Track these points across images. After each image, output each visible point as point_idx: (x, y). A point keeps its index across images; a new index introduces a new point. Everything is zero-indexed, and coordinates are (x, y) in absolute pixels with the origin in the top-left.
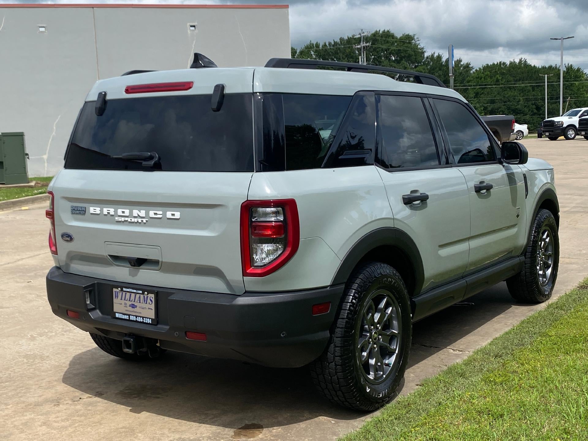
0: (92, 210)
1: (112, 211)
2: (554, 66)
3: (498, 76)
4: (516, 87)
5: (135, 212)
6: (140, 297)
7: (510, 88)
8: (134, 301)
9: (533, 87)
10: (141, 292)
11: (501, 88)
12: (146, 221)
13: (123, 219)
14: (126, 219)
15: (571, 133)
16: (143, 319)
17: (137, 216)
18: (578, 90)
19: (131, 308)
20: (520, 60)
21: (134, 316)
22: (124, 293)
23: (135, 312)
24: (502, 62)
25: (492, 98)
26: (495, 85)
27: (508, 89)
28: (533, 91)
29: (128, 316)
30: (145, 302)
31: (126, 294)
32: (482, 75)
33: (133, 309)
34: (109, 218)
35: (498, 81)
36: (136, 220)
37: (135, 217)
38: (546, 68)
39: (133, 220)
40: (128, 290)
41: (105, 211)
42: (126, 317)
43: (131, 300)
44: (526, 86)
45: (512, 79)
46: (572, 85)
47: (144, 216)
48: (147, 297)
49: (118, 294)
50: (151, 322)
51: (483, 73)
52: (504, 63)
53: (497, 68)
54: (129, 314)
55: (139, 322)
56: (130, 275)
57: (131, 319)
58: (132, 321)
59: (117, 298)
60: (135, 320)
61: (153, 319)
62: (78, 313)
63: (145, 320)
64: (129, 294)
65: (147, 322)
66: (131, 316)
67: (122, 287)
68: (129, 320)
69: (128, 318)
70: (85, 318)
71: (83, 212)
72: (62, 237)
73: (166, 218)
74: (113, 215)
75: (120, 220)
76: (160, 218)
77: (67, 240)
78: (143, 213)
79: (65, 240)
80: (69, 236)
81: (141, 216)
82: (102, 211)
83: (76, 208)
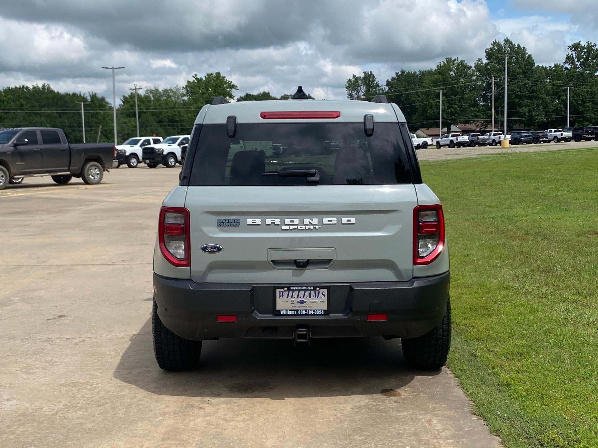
0: (250, 221)
1: (277, 221)
2: (78, 93)
3: (22, 100)
4: (41, 113)
5: (307, 221)
6: (310, 293)
7: (35, 114)
8: (304, 297)
9: (59, 114)
10: (312, 288)
11: (26, 113)
12: (319, 227)
13: (291, 227)
14: (296, 227)
15: (134, 161)
16: (314, 312)
17: (308, 223)
18: (104, 118)
19: (299, 303)
20: (43, 85)
21: (302, 310)
22: (291, 292)
23: (304, 307)
24: (25, 86)
25: (17, 124)
26: (20, 109)
27: (34, 115)
28: (60, 117)
29: (296, 311)
30: (317, 297)
31: (293, 292)
32: (5, 98)
33: (302, 305)
34: (274, 227)
35: (22, 105)
36: (307, 227)
37: (307, 225)
38: (70, 95)
39: (304, 227)
40: (296, 288)
41: (269, 221)
42: (294, 313)
43: (299, 297)
44: (52, 113)
45: (37, 104)
46: (97, 113)
47: (317, 223)
48: (319, 292)
49: (283, 294)
50: (323, 313)
51: (5, 96)
52: (27, 88)
53: (21, 92)
54: (297, 309)
55: (309, 315)
56: (293, 276)
57: (299, 313)
58: (301, 315)
59: (281, 297)
60: (304, 313)
61: (326, 310)
62: (236, 316)
63: (316, 312)
64: (297, 292)
65: (318, 313)
66: (299, 311)
67: (288, 287)
68: (297, 314)
69: (296, 313)
70: (246, 319)
71: (236, 224)
72: (204, 249)
73: (341, 224)
74: (278, 225)
75: (288, 228)
76: (335, 224)
77: (211, 252)
78: (315, 221)
79: (209, 252)
80: (215, 247)
81: (313, 223)
82: (264, 221)
83: (226, 221)
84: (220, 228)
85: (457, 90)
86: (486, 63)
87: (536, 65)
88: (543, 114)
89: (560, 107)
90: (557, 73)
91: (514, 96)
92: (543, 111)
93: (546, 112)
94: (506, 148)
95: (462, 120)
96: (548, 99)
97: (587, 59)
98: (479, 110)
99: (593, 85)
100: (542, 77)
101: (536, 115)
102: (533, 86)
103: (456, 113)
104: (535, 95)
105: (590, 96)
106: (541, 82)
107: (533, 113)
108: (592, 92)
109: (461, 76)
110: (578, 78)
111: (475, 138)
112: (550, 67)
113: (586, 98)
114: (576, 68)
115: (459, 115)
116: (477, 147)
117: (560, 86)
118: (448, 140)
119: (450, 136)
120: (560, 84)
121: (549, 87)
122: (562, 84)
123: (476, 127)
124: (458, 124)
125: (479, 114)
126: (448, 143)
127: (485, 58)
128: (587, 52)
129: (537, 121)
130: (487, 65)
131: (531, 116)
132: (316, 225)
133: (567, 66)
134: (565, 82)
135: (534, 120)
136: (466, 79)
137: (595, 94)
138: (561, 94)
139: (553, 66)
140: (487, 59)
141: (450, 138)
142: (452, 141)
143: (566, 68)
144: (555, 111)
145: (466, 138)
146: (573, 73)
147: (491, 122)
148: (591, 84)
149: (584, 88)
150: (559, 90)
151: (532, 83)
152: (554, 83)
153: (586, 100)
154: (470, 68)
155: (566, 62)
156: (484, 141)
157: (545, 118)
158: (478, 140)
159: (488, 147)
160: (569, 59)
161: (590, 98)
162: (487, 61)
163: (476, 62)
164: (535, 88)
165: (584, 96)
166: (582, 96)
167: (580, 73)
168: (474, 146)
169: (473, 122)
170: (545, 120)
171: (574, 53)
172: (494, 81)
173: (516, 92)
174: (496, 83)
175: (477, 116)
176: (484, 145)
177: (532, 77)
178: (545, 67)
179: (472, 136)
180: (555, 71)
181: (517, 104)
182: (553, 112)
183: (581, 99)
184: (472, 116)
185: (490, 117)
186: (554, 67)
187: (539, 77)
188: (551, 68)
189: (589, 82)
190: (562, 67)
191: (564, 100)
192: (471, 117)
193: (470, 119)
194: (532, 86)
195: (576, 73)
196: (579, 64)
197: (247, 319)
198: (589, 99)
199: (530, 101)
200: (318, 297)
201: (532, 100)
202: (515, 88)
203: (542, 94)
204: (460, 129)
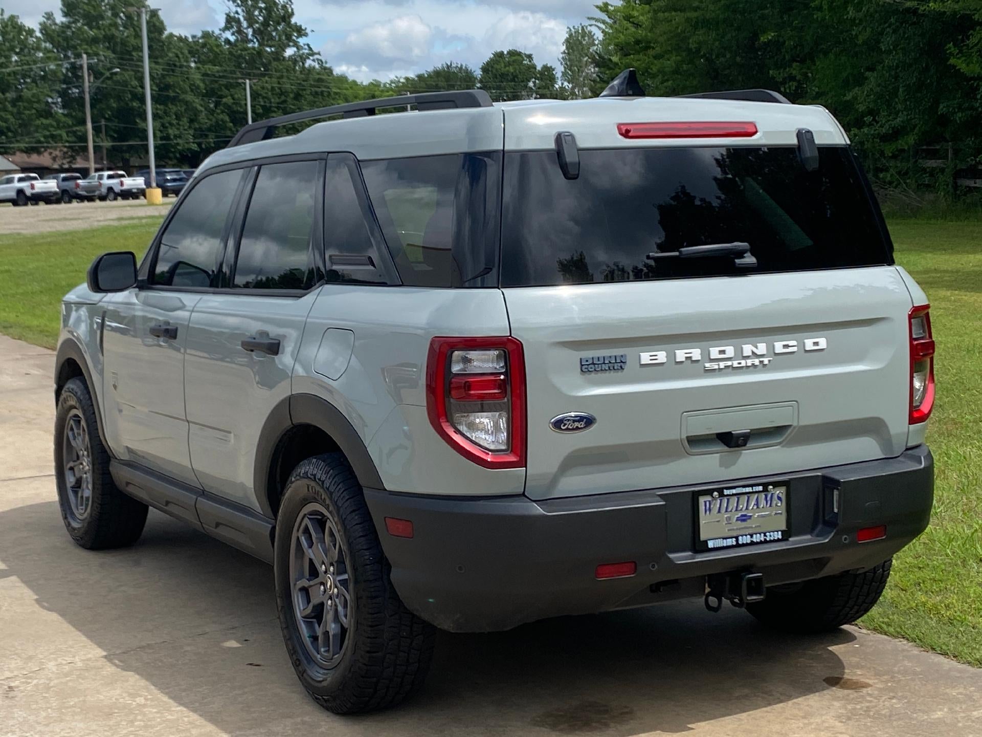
0: (645, 358)
1: (696, 354)
5: (747, 349)
6: (758, 498)
8: (747, 509)
10: (761, 488)
12: (769, 361)
13: (722, 365)
14: (729, 363)
16: (765, 535)
17: (750, 354)
19: (739, 522)
21: (746, 535)
22: (725, 500)
23: (748, 528)
29: (734, 539)
30: (768, 504)
31: (728, 500)
33: (744, 524)
34: (690, 367)
36: (749, 362)
37: (748, 357)
39: (743, 363)
40: (734, 491)
41: (681, 355)
42: (732, 542)
43: (739, 509)
47: (765, 353)
48: (773, 495)
49: (712, 506)
50: (780, 537)
54: (735, 535)
55: (757, 543)
56: (721, 466)
57: (740, 542)
58: (744, 545)
59: (708, 512)
60: (749, 542)
61: (785, 531)
62: (635, 562)
63: (768, 536)
64: (736, 498)
65: (772, 539)
66: (740, 538)
67: (718, 490)
68: (738, 545)
69: (734, 543)
70: (653, 566)
71: (619, 364)
72: (558, 424)
73: (803, 350)
74: (697, 361)
75: (716, 367)
76: (793, 353)
77: (573, 429)
78: (762, 348)
79: (567, 429)
80: (581, 419)
81: (758, 353)
82: (671, 356)
83: (599, 360)
84: (587, 376)
85: (8, 81)
86: (62, 23)
87: (166, 33)
88: (189, 134)
89: (222, 120)
90: (211, 50)
91: (130, 96)
92: (190, 127)
93: (195, 130)
94: (157, 205)
95: (22, 145)
96: (197, 102)
97: (266, 24)
98: (58, 125)
99: (282, 77)
100: (183, 58)
101: (176, 137)
102: (167, 75)
103: (9, 129)
104: (172, 94)
105: (279, 98)
106: (181, 67)
107: (170, 131)
108: (281, 91)
109: (12, 49)
110: (252, 63)
111: (70, 185)
112: (194, 37)
113: (271, 103)
114: (246, 40)
115: (15, 133)
116: (75, 204)
117: (220, 77)
118: (12, 188)
119: (16, 180)
120: (218, 72)
121: (197, 77)
122: (222, 71)
123: (51, 161)
124: (14, 154)
125: (59, 132)
126: (13, 194)
127: (60, 13)
128: (266, 9)
129: (179, 147)
130: (67, 26)
131: (167, 138)
132: (762, 356)
133: (228, 35)
134: (228, 69)
135: (173, 147)
136: (25, 56)
137: (286, 94)
138: (222, 93)
139: (199, 34)
140: (66, 15)
141: (17, 185)
142: (20, 192)
143: (227, 41)
144: (213, 129)
145: (50, 185)
146: (241, 50)
147: (85, 149)
148: (278, 74)
149: (266, 83)
150: (216, 86)
151: (163, 69)
152: (206, 71)
153: (271, 107)
154: (31, 32)
155: (226, 28)
156: (89, 189)
157: (193, 143)
158: (78, 189)
159: (98, 203)
160: (231, 21)
161: (278, 103)
162: (64, 20)
163: (42, 20)
164: (170, 80)
165: (266, 97)
166: (264, 98)
167: (255, 52)
168: (70, 202)
169: (46, 150)
170: (195, 147)
171: (239, 10)
172: (88, 64)
173: (133, 88)
174: (90, 67)
175: (53, 137)
176: (90, 199)
177: (162, 57)
178: (184, 37)
179: (64, 179)
180: (204, 45)
181: (135, 113)
182: (209, 130)
183: (262, 103)
184: (45, 137)
185: (84, 139)
186: (203, 37)
187: (177, 56)
188: (195, 40)
189: (274, 70)
190: (217, 38)
191: (229, 106)
192: (42, 139)
193: (39, 142)
194: (163, 76)
195: (249, 52)
196: (250, 31)
197: (656, 567)
198: (276, 105)
199: (162, 107)
200: (770, 506)
201: (166, 105)
202: (131, 78)
203: (185, 92)
204: (17, 165)
